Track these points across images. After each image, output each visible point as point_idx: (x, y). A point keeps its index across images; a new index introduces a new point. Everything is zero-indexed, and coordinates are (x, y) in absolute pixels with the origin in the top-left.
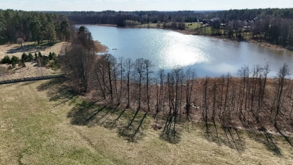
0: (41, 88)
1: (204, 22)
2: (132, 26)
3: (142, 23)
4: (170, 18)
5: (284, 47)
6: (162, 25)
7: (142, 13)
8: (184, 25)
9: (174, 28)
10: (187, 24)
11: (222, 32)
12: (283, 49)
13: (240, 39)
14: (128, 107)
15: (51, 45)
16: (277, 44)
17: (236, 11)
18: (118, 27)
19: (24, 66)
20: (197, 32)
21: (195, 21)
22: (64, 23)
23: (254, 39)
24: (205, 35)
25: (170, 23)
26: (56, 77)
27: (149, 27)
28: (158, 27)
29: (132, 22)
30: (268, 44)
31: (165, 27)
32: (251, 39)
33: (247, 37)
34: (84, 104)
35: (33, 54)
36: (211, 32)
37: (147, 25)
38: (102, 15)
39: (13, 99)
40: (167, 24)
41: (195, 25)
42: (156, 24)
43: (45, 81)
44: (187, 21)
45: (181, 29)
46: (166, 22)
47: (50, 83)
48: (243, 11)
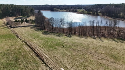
0: (31, 28)
1: (85, 9)
2: (57, 11)
3: (61, 10)
4: (72, 8)
5: (112, 17)
6: (68, 10)
7: (60, 6)
8: (77, 10)
9: (73, 11)
10: (78, 10)
11: (91, 13)
12: (111, 18)
13: (97, 15)
14: (58, 32)
15: (28, 17)
16: (110, 17)
17: (98, 5)
18: (51, 11)
19: (22, 23)
20: (82, 13)
21: (82, 9)
22: (32, 9)
23: (102, 15)
24: (85, 14)
25: (72, 10)
26: (34, 26)
27: (63, 11)
28: (67, 11)
29: (56, 9)
30: (106, 17)
31: (70, 11)
32: (101, 15)
33: (100, 14)
34: (45, 31)
35: (24, 20)
36: (87, 13)
37: (62, 10)
38: (44, 6)
39: (25, 30)
40: (70, 10)
41: (81, 10)
42: (66, 10)
43: (31, 27)
44: (78, 9)
45: (76, 12)
46: (70, 9)
47: (33, 27)
48: (100, 5)
